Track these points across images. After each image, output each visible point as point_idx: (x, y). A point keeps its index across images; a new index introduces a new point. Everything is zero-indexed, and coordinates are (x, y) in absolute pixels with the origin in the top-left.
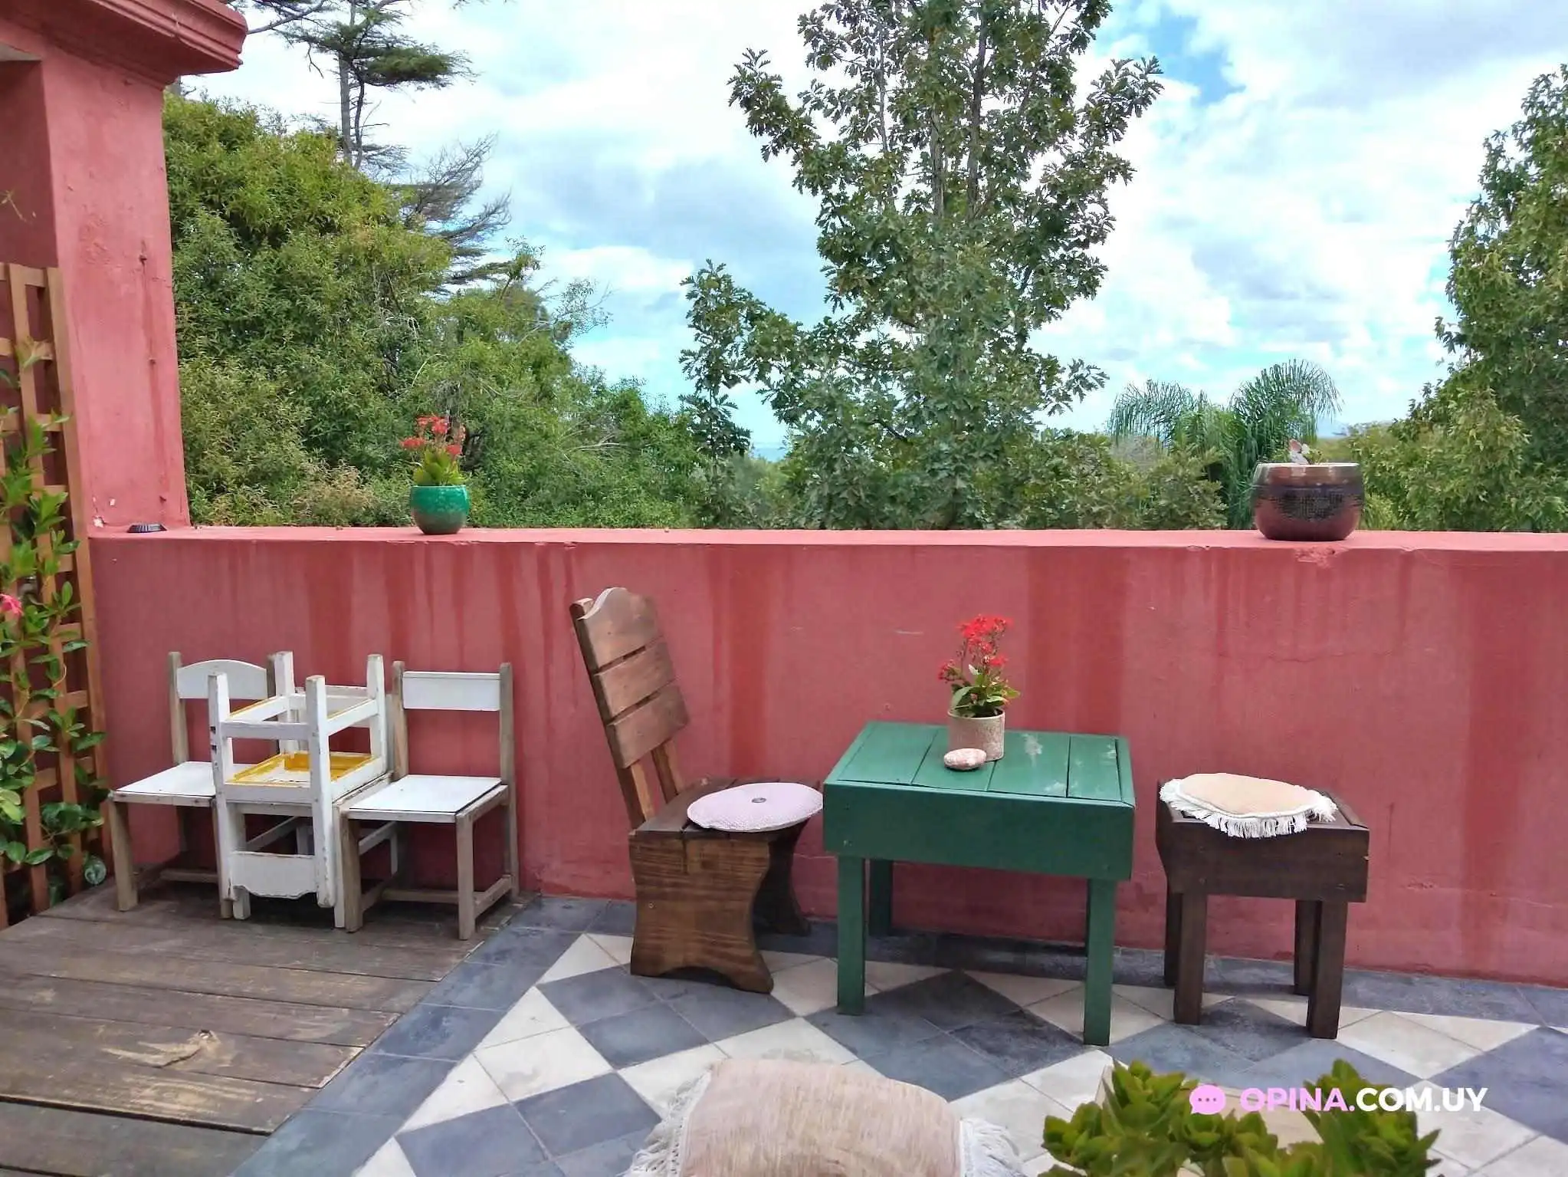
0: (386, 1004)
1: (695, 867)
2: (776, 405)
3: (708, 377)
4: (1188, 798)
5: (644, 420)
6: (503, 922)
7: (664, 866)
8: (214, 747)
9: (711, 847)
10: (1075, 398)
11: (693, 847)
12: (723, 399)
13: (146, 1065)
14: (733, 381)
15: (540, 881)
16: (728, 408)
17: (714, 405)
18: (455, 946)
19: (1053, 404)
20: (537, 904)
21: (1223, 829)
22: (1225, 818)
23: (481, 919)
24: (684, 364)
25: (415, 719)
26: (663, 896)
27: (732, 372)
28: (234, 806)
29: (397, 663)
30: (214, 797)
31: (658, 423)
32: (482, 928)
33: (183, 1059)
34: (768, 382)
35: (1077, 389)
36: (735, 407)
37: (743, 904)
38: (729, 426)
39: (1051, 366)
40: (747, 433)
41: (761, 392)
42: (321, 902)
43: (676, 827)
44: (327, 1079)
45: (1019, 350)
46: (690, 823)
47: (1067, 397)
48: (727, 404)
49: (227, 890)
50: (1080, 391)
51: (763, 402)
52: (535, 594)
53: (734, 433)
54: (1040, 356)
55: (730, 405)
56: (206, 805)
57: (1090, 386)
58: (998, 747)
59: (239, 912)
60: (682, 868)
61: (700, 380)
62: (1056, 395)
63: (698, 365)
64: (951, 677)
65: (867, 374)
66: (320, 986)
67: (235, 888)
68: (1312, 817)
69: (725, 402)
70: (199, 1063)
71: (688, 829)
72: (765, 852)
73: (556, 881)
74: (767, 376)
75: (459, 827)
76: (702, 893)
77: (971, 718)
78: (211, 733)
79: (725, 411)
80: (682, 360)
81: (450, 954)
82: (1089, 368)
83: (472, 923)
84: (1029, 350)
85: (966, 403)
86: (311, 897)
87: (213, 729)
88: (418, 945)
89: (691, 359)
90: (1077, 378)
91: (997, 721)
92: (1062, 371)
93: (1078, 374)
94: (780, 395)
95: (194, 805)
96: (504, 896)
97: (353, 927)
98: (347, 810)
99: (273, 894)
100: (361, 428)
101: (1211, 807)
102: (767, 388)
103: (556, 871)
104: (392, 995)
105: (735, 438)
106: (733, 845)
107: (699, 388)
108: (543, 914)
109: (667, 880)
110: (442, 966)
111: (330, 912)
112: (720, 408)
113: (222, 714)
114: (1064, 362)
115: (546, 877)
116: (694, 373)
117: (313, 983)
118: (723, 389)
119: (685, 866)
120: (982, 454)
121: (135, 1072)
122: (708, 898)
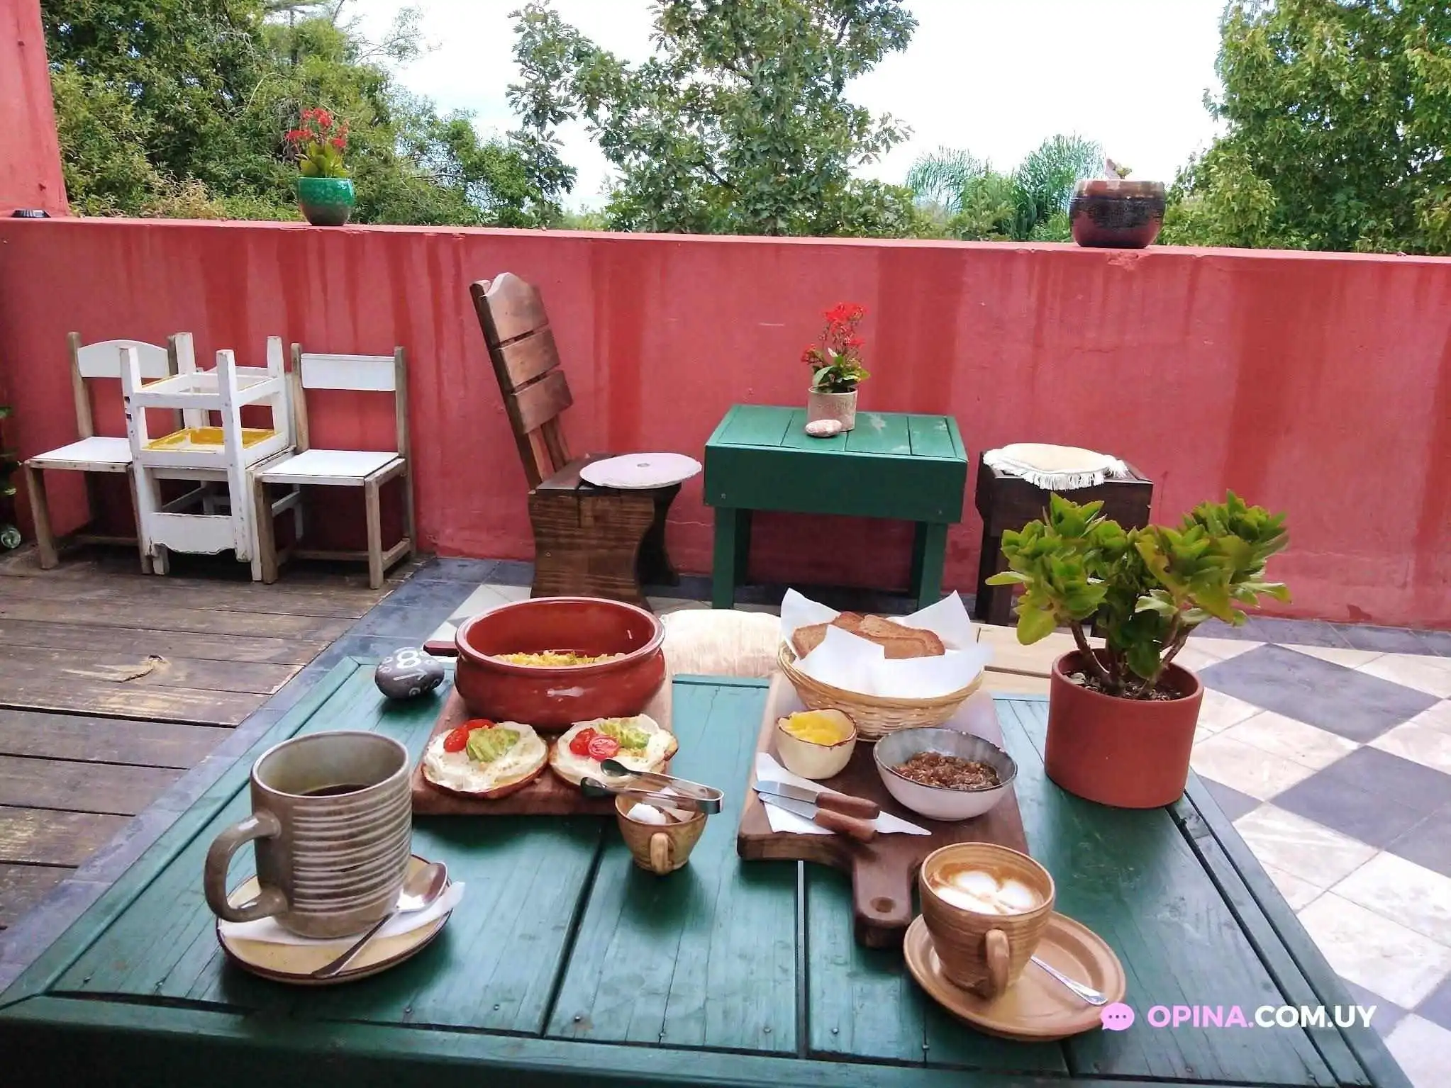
0: (317, 634)
1: (588, 521)
2: (604, 143)
3: (536, 112)
4: (1009, 460)
5: (476, 150)
6: (407, 576)
7: (560, 520)
8: (129, 416)
9: (603, 504)
10: (883, 149)
11: (586, 505)
12: (549, 136)
13: (105, 681)
14: (560, 117)
15: (435, 544)
16: (556, 146)
17: (541, 142)
18: (367, 594)
19: (864, 154)
20: (435, 564)
21: (1037, 483)
22: (1038, 475)
23: (388, 573)
24: (510, 98)
25: (314, 398)
26: (559, 546)
27: (559, 108)
28: (151, 471)
29: (295, 346)
30: (131, 463)
31: (490, 154)
32: (389, 580)
33: (139, 676)
34: (596, 119)
35: (885, 141)
36: (562, 144)
37: (631, 552)
38: (556, 162)
39: (862, 118)
40: (574, 171)
41: (589, 129)
42: (239, 556)
43: (571, 487)
44: (276, 688)
45: (834, 99)
46: (583, 482)
47: (876, 148)
48: (553, 141)
49: (147, 547)
50: (888, 143)
51: (591, 139)
52: (425, 281)
53: (561, 171)
54: (852, 106)
55: (557, 142)
56: (123, 470)
57: (896, 139)
58: (851, 419)
59: (159, 567)
60: (576, 522)
61: (528, 116)
62: (866, 146)
63: (525, 100)
64: (812, 360)
65: (690, 117)
66: (251, 623)
67: (156, 545)
68: (1108, 474)
69: (551, 139)
70: (156, 679)
71: (582, 488)
72: (651, 508)
73: (449, 544)
74: (596, 112)
75: (367, 490)
76: (594, 542)
77: (829, 393)
78: (125, 403)
79: (552, 148)
80: (508, 95)
81: (366, 599)
82: (896, 121)
83: (380, 575)
84: (844, 100)
85: (787, 146)
86: (230, 553)
87: (127, 399)
88: (333, 593)
89: (518, 94)
90: (885, 130)
91: (851, 396)
92: (872, 123)
93: (886, 126)
94: (608, 133)
95: (112, 471)
96: (404, 557)
97: (269, 579)
98: (261, 474)
99: (192, 551)
100: (202, 144)
101: (1026, 466)
102: (595, 125)
103: (448, 535)
104: (318, 629)
105: (562, 175)
106: (621, 501)
107: (526, 123)
108: (443, 570)
109: (562, 532)
110: (359, 609)
111: (247, 565)
112: (547, 144)
113: (134, 387)
114: (875, 115)
115: (442, 542)
116: (520, 107)
117: (244, 621)
118: (550, 126)
119: (579, 520)
120: (800, 197)
121: (98, 685)
122: (598, 547)
